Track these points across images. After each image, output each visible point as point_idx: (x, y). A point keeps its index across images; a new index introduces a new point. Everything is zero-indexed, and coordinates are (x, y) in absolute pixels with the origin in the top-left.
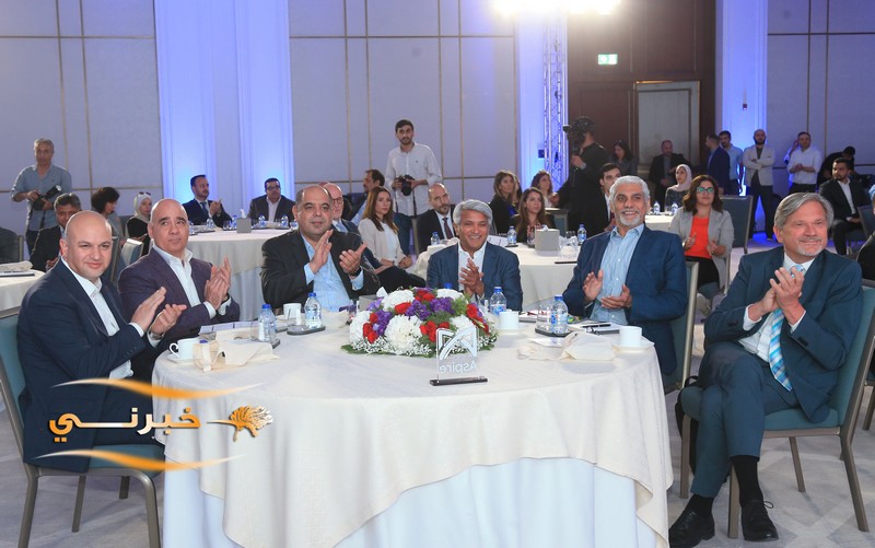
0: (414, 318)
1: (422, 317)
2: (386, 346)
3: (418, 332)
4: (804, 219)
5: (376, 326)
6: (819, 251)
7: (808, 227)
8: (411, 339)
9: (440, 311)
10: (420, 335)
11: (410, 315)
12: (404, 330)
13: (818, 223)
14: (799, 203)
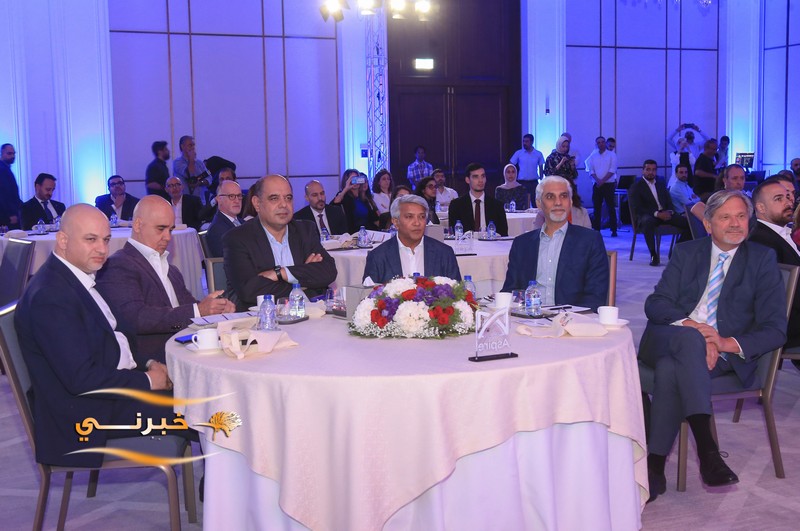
0: (422, 304)
1: (429, 303)
2: (397, 330)
3: (427, 316)
4: (728, 212)
5: (385, 313)
6: (742, 240)
7: (732, 220)
8: (422, 323)
9: (444, 296)
10: (429, 319)
11: (418, 301)
12: (413, 316)
13: (741, 215)
14: (724, 199)
